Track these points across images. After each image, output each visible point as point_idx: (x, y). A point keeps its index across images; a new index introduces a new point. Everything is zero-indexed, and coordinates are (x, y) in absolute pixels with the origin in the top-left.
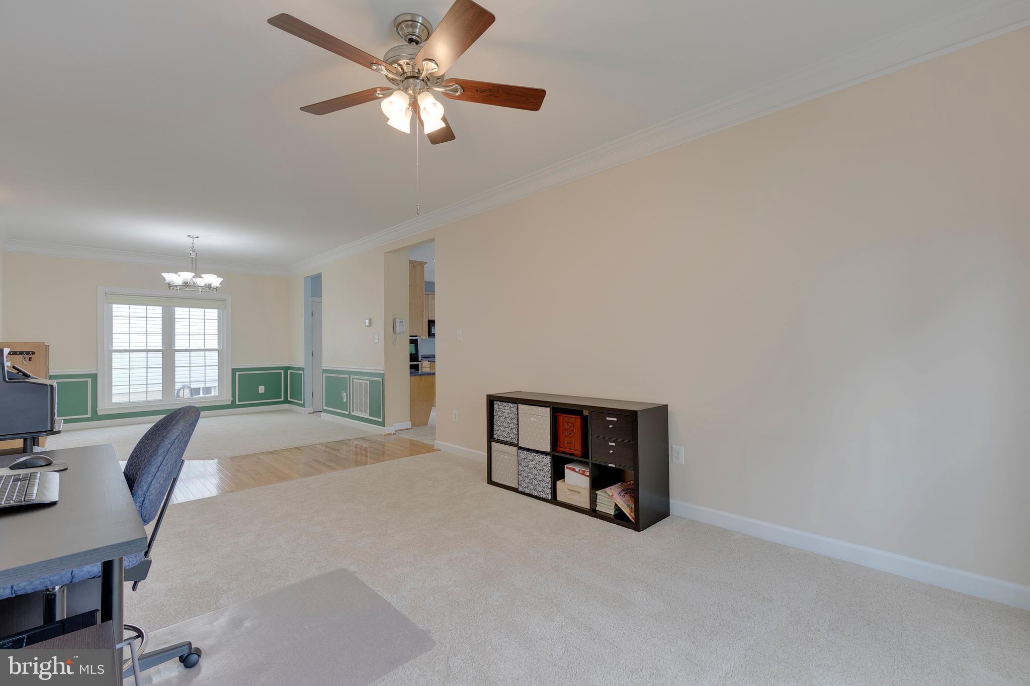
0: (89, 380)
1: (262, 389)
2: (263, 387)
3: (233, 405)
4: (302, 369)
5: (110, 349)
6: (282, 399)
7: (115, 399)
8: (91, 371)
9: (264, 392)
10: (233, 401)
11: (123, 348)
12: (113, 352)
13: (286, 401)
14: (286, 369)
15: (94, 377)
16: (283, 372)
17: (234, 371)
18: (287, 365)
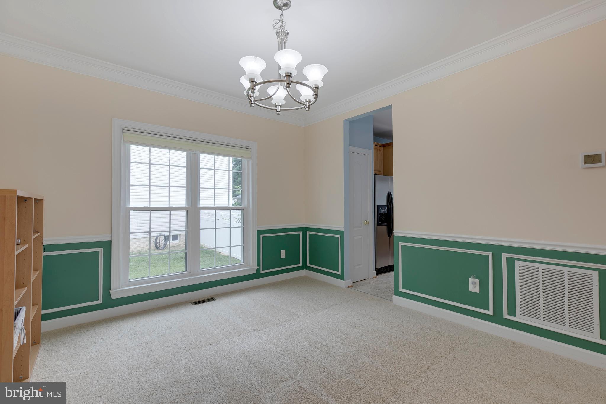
0: (101, 250)
1: (283, 254)
2: (284, 251)
3: (257, 275)
4: (341, 233)
5: (127, 206)
6: (300, 265)
7: (133, 276)
8: (107, 239)
9: (285, 257)
10: (258, 270)
11: (142, 206)
12: (131, 210)
13: (304, 267)
14: (304, 230)
15: (107, 245)
16: (301, 233)
17: (259, 233)
18: (304, 226)
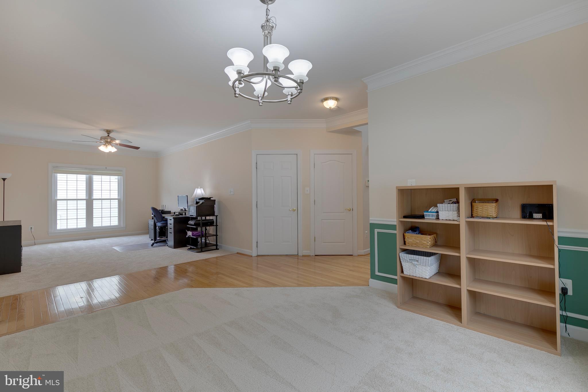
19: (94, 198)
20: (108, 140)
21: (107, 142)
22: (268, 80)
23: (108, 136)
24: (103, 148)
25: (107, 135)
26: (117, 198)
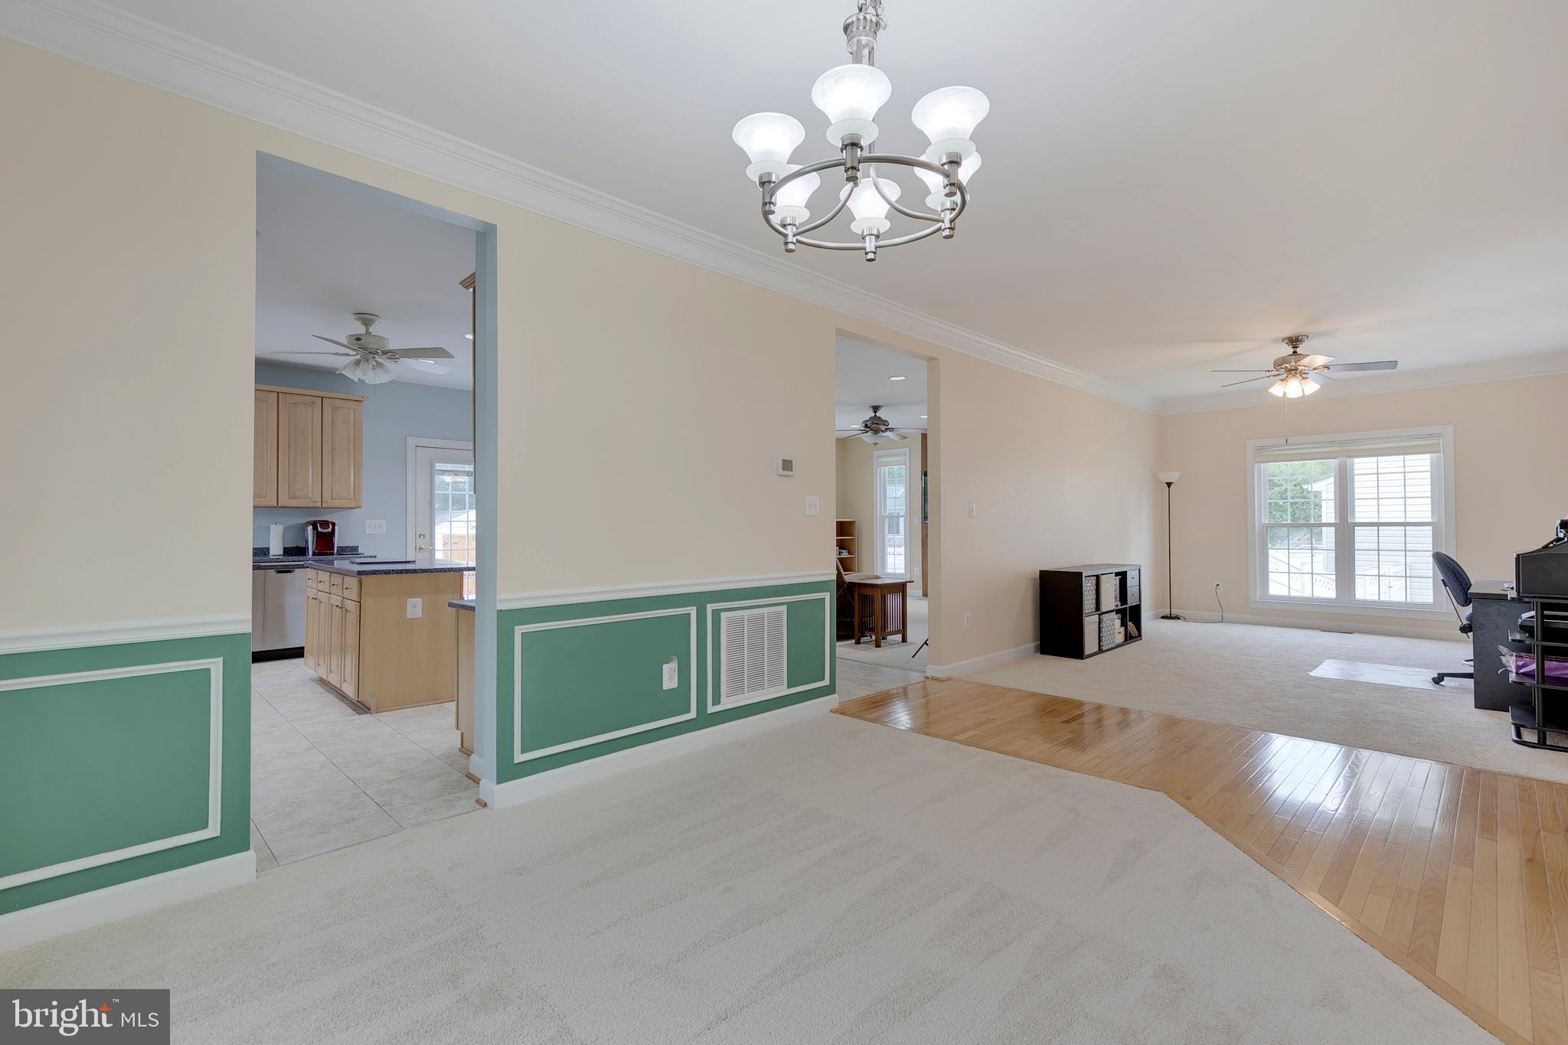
19: (1357, 521)
20: (1288, 367)
21: (1289, 371)
22: (880, 180)
23: (1295, 352)
24: (1277, 390)
25: (1292, 350)
26: (1429, 520)
